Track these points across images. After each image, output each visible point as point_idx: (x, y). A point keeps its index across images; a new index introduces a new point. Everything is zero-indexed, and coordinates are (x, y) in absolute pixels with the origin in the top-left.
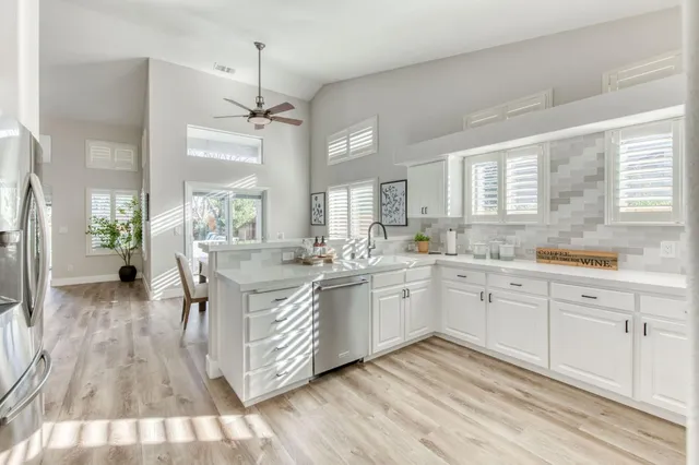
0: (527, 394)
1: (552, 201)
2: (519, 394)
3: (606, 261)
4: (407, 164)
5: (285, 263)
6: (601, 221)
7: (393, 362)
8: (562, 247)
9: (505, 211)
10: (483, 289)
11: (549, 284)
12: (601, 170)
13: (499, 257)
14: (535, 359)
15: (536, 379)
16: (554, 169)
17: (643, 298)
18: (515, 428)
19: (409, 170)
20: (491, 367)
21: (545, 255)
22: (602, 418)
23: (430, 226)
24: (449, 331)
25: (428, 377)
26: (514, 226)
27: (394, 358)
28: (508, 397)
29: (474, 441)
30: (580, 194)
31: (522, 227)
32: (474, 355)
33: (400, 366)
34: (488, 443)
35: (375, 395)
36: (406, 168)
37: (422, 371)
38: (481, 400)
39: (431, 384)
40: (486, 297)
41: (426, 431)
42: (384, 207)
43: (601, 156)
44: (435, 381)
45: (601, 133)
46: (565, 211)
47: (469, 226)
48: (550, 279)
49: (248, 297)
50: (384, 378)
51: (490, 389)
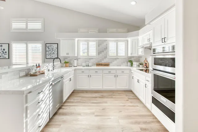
0: (102, 95)
1: (98, 53)
2: (101, 96)
3: (107, 65)
4: (61, 39)
5: (21, 77)
6: (107, 57)
7: (69, 102)
8: (100, 63)
9: (89, 55)
10: (89, 74)
11: (103, 71)
12: (107, 47)
13: (88, 66)
14: (99, 87)
15: (100, 92)
16: (99, 46)
17: (117, 71)
18: (106, 102)
19: (61, 41)
20: (92, 93)
21: (98, 65)
22: (114, 94)
23: (67, 59)
24: (79, 87)
25: (82, 101)
26: (91, 58)
27: (69, 100)
28: (100, 97)
29: (103, 109)
30: (103, 52)
31: (92, 59)
32: (86, 92)
33: (73, 102)
34: (105, 108)
35: (73, 113)
36: (60, 40)
37: (79, 101)
38: (96, 100)
39: (84, 103)
40: (89, 76)
41: (93, 113)
42: (47, 52)
43: (107, 45)
44: (84, 101)
45: (107, 40)
46: (101, 55)
47: (80, 58)
48: (103, 70)
49: (26, 96)
50: (72, 107)
51: (96, 97)
